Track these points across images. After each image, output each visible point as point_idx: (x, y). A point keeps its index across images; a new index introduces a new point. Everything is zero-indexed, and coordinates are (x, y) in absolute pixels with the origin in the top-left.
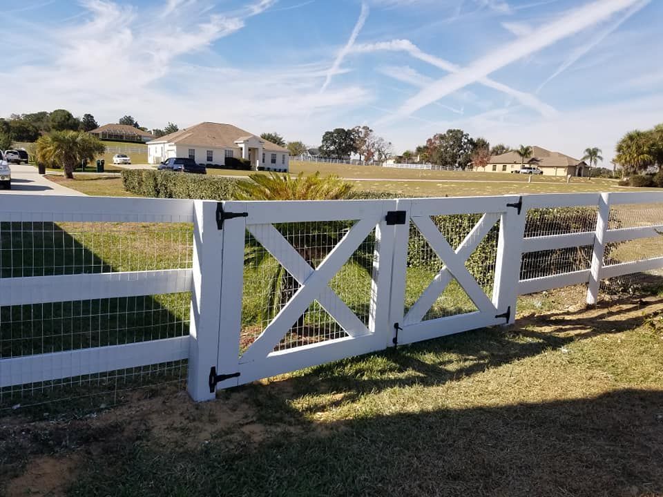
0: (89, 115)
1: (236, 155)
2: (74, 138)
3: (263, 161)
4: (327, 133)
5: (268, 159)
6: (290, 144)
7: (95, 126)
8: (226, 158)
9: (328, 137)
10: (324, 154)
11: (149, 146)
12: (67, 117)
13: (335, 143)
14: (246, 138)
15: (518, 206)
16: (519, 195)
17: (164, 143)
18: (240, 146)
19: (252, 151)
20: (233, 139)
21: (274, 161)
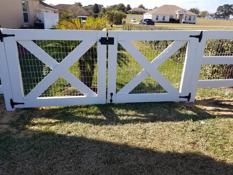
0: (129, 5)
1: (174, 18)
2: (113, 13)
3: (185, 20)
4: (220, 7)
5: (188, 18)
6: (202, 12)
7: (130, 9)
8: (170, 19)
9: (220, 8)
10: (217, 16)
11: (144, 15)
12: (122, 6)
13: (223, 11)
14: (179, 10)
15: (200, 37)
16: (200, 31)
17: (148, 14)
18: (176, 13)
19: (181, 15)
20: (174, 11)
21: (190, 19)
